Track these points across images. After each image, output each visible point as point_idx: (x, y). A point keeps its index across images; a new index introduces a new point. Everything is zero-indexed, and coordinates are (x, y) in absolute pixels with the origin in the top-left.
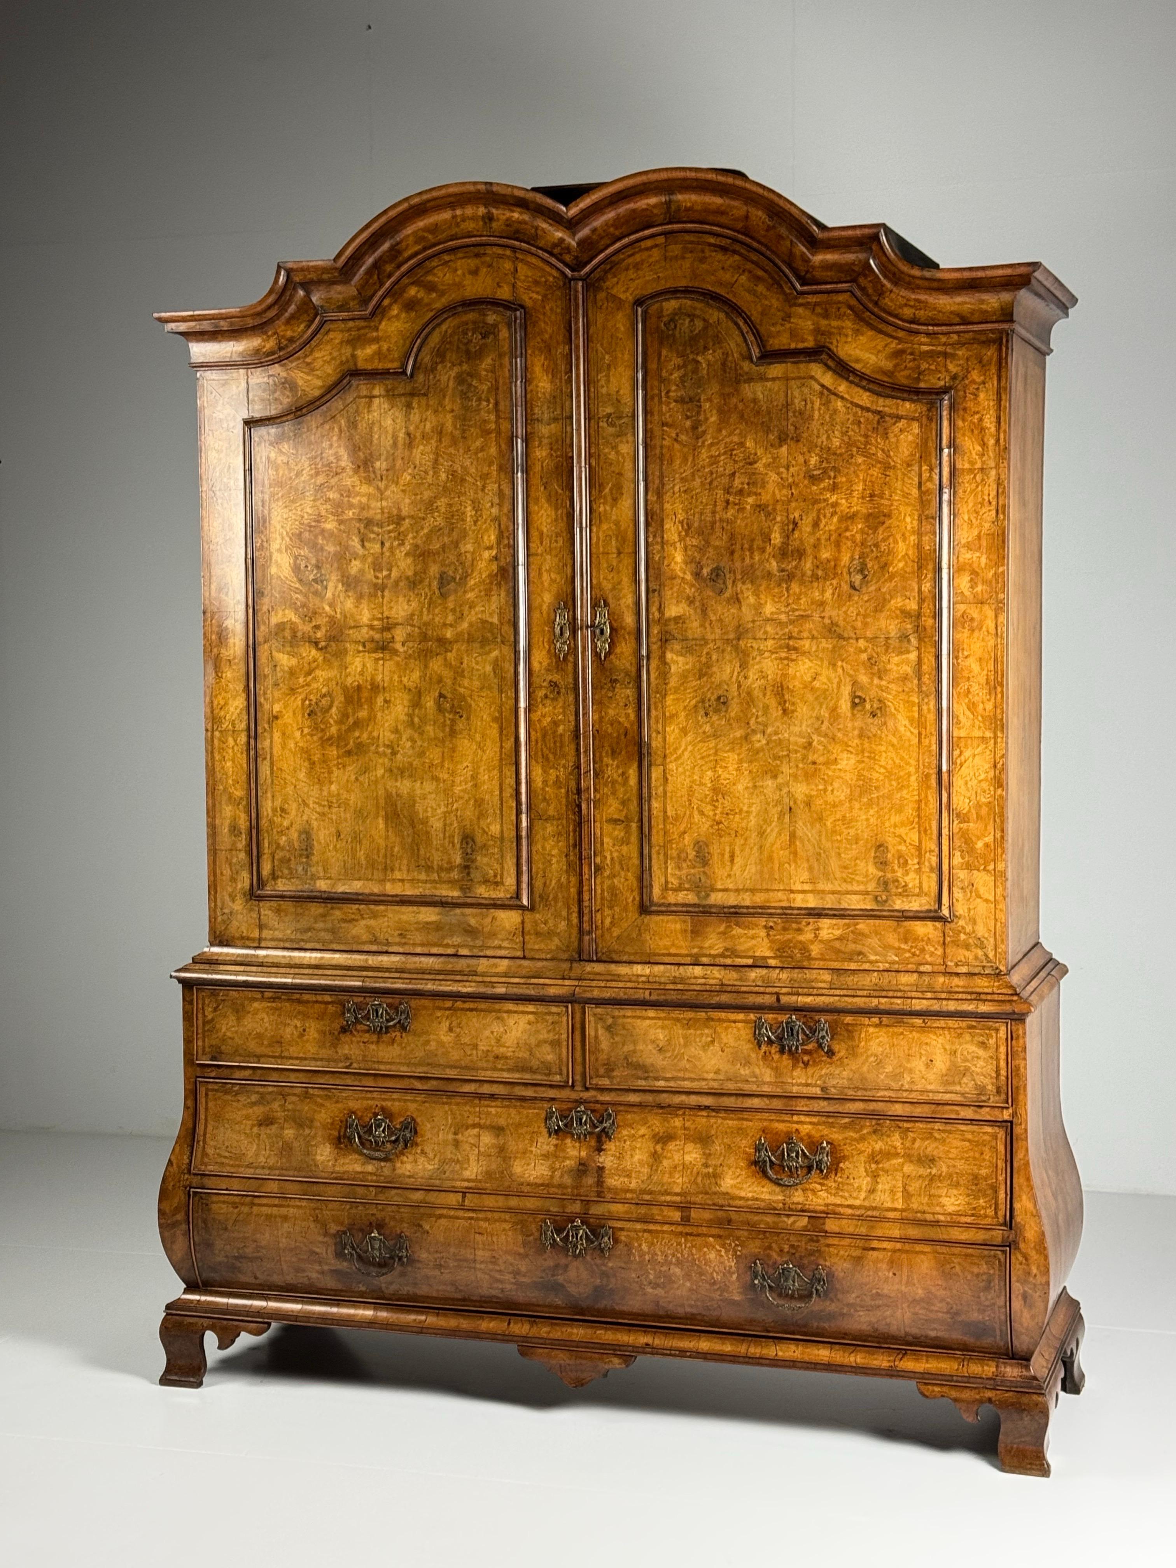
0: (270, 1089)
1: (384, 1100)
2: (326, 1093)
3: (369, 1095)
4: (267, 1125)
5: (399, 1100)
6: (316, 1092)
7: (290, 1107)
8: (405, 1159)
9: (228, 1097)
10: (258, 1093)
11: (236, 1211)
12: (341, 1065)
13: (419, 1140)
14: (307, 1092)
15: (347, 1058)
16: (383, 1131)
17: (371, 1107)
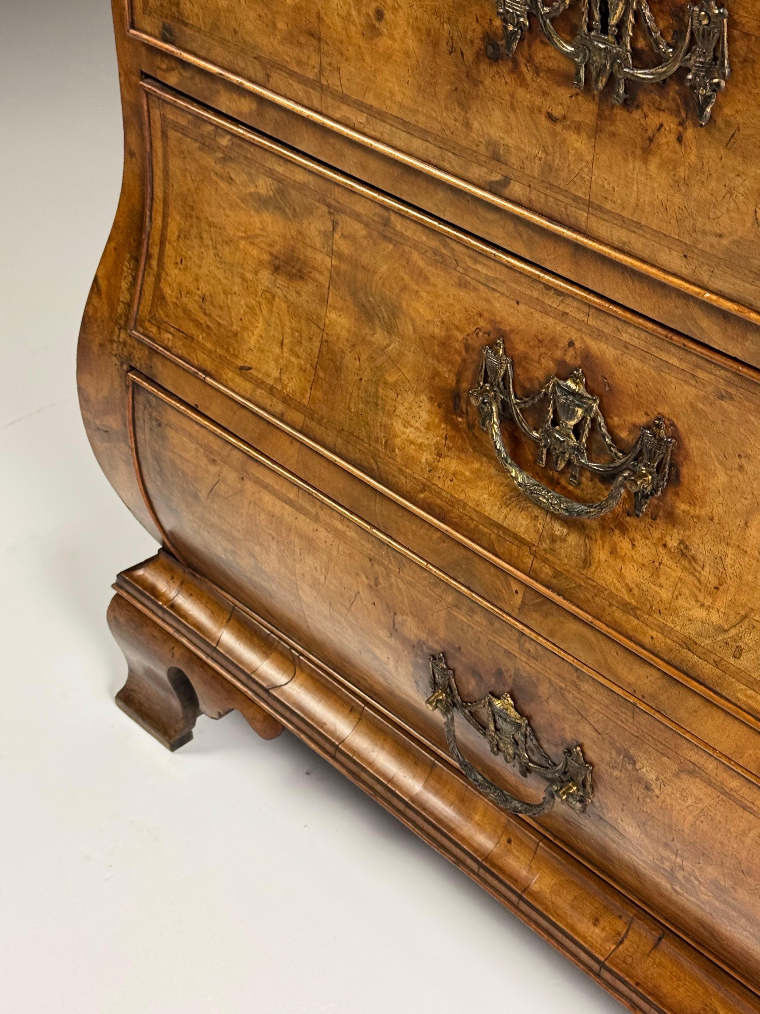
0: (300, 177)
1: (599, 335)
2: (434, 243)
3: (553, 302)
4: (291, 277)
5: (644, 356)
6: (410, 231)
7: (344, 247)
8: (624, 545)
9: (209, 160)
10: (271, 173)
11: (213, 469)
12: (477, 172)
13: (682, 507)
14: (386, 223)
15: (496, 157)
16: (577, 430)
17: (554, 342)
